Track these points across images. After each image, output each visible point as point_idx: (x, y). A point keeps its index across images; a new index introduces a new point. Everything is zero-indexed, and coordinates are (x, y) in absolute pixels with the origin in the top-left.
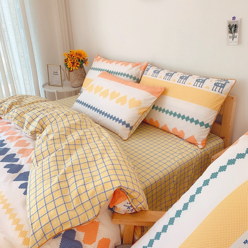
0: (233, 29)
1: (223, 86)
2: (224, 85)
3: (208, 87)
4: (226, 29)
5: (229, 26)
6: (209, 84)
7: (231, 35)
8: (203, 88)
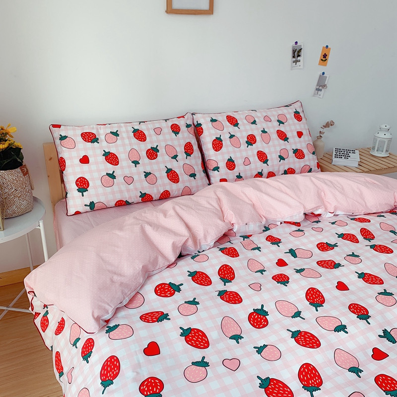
0: (296, 54)
5: (294, 51)
7: (294, 59)
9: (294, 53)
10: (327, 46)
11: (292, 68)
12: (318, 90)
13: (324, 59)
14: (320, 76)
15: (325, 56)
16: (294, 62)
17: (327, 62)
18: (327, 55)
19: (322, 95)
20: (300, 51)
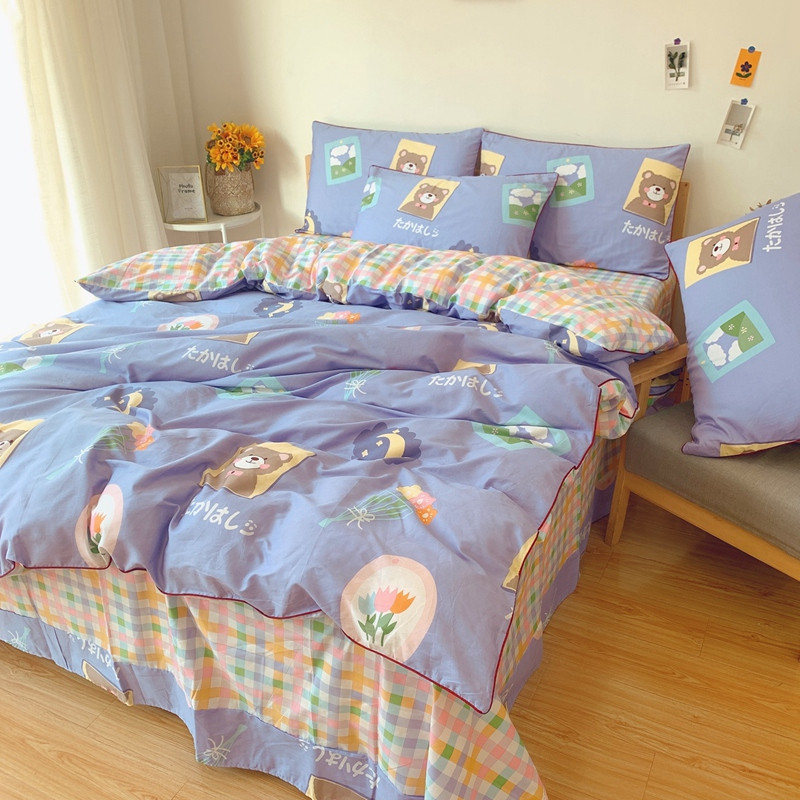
0: (676, 61)
4: (663, 60)
7: (673, 71)
9: (672, 60)
10: (752, 49)
11: (668, 87)
12: (733, 133)
13: (744, 73)
14: (734, 106)
15: (746, 67)
16: (672, 75)
17: (752, 80)
18: (750, 66)
19: (740, 143)
20: (683, 55)
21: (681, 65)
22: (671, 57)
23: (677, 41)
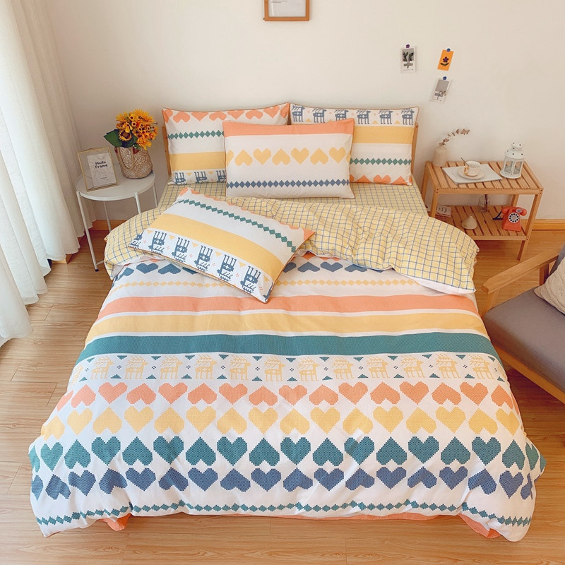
0: (407, 57)
1: (411, 117)
2: (412, 115)
3: (397, 122)
4: (400, 57)
5: (404, 54)
6: (397, 117)
7: (406, 63)
8: (393, 125)
9: (405, 57)
10: (449, 50)
11: (403, 71)
12: (439, 95)
13: (444, 63)
14: (440, 81)
15: (445, 61)
16: (405, 65)
17: (449, 67)
18: (448, 59)
19: (443, 101)
20: (412, 54)
21: (411, 60)
22: (405, 55)
23: (408, 46)
